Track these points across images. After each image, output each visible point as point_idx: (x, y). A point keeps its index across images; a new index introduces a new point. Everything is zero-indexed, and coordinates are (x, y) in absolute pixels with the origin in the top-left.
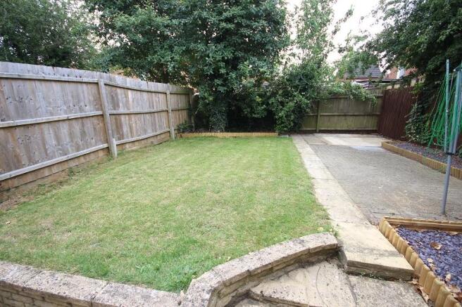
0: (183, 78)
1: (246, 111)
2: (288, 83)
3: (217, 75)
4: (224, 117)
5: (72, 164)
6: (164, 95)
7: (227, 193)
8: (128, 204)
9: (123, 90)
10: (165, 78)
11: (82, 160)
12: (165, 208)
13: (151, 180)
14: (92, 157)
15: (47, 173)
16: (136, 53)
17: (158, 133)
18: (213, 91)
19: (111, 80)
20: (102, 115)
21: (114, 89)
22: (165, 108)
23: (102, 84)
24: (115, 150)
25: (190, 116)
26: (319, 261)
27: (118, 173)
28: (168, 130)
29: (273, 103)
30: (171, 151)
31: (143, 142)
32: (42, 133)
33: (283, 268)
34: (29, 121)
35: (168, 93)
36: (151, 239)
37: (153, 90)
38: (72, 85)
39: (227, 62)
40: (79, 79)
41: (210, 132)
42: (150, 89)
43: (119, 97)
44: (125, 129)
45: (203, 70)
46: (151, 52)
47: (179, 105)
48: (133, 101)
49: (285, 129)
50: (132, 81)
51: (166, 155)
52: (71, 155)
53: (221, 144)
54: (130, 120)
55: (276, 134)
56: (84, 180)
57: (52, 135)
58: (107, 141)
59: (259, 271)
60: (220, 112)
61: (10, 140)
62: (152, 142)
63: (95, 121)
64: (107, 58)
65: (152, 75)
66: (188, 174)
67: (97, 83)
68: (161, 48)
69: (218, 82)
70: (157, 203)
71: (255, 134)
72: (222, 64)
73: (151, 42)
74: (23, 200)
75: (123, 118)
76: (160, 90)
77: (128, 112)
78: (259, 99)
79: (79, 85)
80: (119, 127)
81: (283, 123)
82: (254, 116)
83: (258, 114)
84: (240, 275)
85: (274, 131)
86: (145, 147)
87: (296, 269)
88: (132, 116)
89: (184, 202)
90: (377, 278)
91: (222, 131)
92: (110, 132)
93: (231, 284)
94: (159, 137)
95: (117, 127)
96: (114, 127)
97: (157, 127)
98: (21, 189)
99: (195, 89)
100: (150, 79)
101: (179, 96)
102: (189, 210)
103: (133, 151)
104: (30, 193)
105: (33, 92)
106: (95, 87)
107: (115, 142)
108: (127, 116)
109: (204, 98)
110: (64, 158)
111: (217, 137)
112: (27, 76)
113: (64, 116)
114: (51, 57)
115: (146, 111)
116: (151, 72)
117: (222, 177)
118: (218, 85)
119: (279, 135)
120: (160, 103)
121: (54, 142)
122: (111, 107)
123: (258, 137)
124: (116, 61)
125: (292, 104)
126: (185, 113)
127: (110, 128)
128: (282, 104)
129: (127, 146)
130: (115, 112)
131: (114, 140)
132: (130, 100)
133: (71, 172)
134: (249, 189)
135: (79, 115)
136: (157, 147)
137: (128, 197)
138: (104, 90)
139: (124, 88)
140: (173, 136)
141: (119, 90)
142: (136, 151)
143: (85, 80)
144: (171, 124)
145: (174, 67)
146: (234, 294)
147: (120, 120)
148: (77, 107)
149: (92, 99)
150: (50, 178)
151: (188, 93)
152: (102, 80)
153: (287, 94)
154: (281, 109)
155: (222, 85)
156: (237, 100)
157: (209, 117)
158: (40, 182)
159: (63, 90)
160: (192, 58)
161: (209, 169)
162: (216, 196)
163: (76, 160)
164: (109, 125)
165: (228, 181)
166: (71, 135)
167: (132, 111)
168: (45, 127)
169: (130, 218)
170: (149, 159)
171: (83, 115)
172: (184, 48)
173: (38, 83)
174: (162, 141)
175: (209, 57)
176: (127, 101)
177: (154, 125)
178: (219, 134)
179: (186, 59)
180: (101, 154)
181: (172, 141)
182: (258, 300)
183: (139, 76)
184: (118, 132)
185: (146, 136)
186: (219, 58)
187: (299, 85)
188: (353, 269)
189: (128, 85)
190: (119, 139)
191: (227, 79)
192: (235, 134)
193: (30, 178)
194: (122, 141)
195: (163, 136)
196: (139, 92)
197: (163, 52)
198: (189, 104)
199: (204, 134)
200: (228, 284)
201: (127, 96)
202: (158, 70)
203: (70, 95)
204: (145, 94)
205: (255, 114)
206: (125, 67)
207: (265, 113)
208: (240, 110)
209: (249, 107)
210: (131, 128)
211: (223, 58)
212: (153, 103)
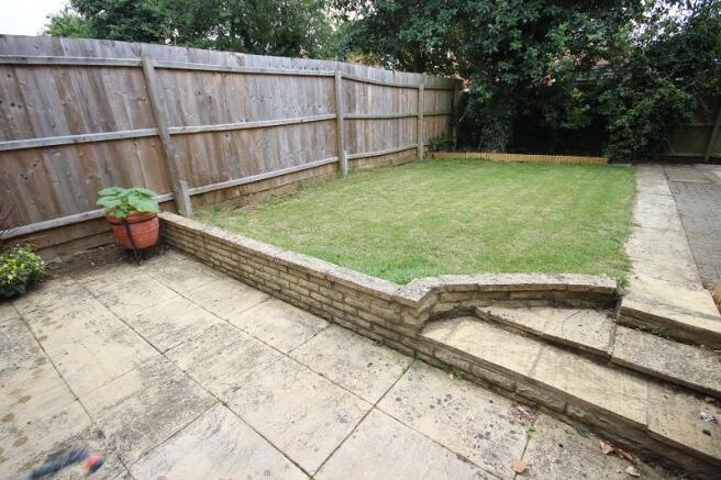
0: (449, 62)
1: (550, 117)
2: (648, 60)
3: (504, 53)
4: (506, 128)
5: (302, 177)
6: (415, 92)
7: (478, 225)
8: (358, 220)
9: (361, 85)
10: (419, 65)
11: (311, 173)
12: (397, 228)
13: (385, 202)
14: (321, 171)
15: (279, 183)
16: (383, 27)
17: (400, 148)
18: (494, 82)
19: (349, 72)
20: (335, 120)
21: (351, 83)
22: (413, 112)
23: (339, 77)
24: (346, 166)
25: (450, 125)
26: (582, 307)
27: (347, 191)
28: (414, 145)
29: (606, 101)
30: (416, 174)
31: (379, 159)
32: (278, 138)
33: (525, 299)
34: (268, 123)
35: (422, 88)
36: (379, 251)
37: (400, 84)
38: (308, 79)
39: (526, 28)
40: (315, 72)
41: (480, 151)
42: (397, 83)
43: (357, 95)
44: (360, 139)
45: (481, 47)
46: (405, 24)
47: (437, 108)
48: (373, 101)
49: (627, 151)
50: (373, 73)
51: (408, 177)
52: (301, 167)
53: (494, 169)
54: (366, 127)
55: (604, 160)
56: (312, 195)
57: (286, 140)
58: (338, 153)
59: (491, 289)
60: (501, 118)
61: (252, 141)
62: (391, 161)
63: (328, 126)
64: (346, 39)
65: (402, 61)
66: (433, 200)
67: (333, 77)
68: (420, 17)
69: (503, 65)
70: (389, 223)
71: (559, 158)
72: (517, 33)
73: (406, 8)
74: (259, 206)
75: (358, 123)
76: (410, 83)
77: (365, 116)
78: (577, 94)
79: (315, 79)
80: (352, 135)
81: (622, 139)
82: (564, 125)
83: (573, 121)
84: (466, 286)
85: (601, 155)
86: (382, 167)
87: (545, 306)
88: (370, 122)
89: (421, 226)
90: (664, 336)
91: (500, 151)
92: (342, 141)
93: (454, 292)
94: (401, 155)
95: (351, 137)
96: (347, 136)
97: (401, 139)
98: (257, 196)
99: (466, 82)
100: (398, 68)
101: (438, 92)
102: (425, 234)
103: (366, 170)
104: (265, 201)
105: (273, 89)
106: (330, 81)
107: (346, 156)
108: (363, 122)
109: (475, 95)
110: (295, 169)
111: (489, 160)
112: (270, 70)
113: (297, 119)
114: (279, 45)
115: (388, 114)
116: (399, 56)
117: (479, 207)
118: (504, 71)
119: (610, 162)
120: (408, 103)
121: (287, 149)
122: (346, 110)
123: (566, 164)
124: (356, 44)
125: (648, 102)
126: (443, 121)
127: (342, 136)
128: (629, 102)
129: (360, 162)
130: (350, 116)
131: (346, 152)
132: (370, 99)
133: (300, 186)
134: (514, 224)
135: (312, 118)
136: (397, 168)
137: (358, 214)
138: (340, 84)
139: (363, 82)
140: (421, 154)
141: (357, 86)
142: (370, 170)
143: (322, 73)
144: (421, 137)
145: (436, 46)
146: (457, 305)
147: (355, 127)
148: (311, 108)
149: (326, 97)
150: (281, 189)
151: (453, 87)
152: (340, 72)
153: (642, 83)
154: (624, 113)
155: (511, 71)
156: (536, 97)
157: (481, 127)
158: (273, 192)
159: (299, 87)
160: (468, 27)
161: (462, 198)
162: (464, 226)
163: (305, 172)
164: (342, 132)
165: (487, 212)
166: (303, 141)
167: (369, 115)
168: (280, 130)
169: (359, 232)
170: (385, 181)
171: (317, 118)
172: (455, 11)
173: (277, 78)
174: (405, 159)
175: (494, 23)
176: (366, 100)
177: (396, 136)
178: (494, 156)
179: (458, 30)
180: (330, 169)
181: (419, 162)
182: (483, 320)
183: (384, 64)
184: (351, 143)
185: (383, 152)
186: (511, 21)
187: (675, 63)
188: (628, 319)
189: (369, 78)
190: (352, 152)
191: (521, 59)
192: (522, 157)
193: (265, 186)
194: (355, 156)
195: (406, 154)
196: (381, 88)
197: (421, 22)
198: (453, 108)
199: (468, 155)
200: (451, 290)
201: (365, 94)
202: (412, 52)
203: (305, 93)
204: (389, 90)
205: (566, 122)
206: (367, 52)
207: (589, 121)
208: (539, 114)
209: (557, 109)
210: (366, 139)
211: (520, 21)
212: (398, 104)
